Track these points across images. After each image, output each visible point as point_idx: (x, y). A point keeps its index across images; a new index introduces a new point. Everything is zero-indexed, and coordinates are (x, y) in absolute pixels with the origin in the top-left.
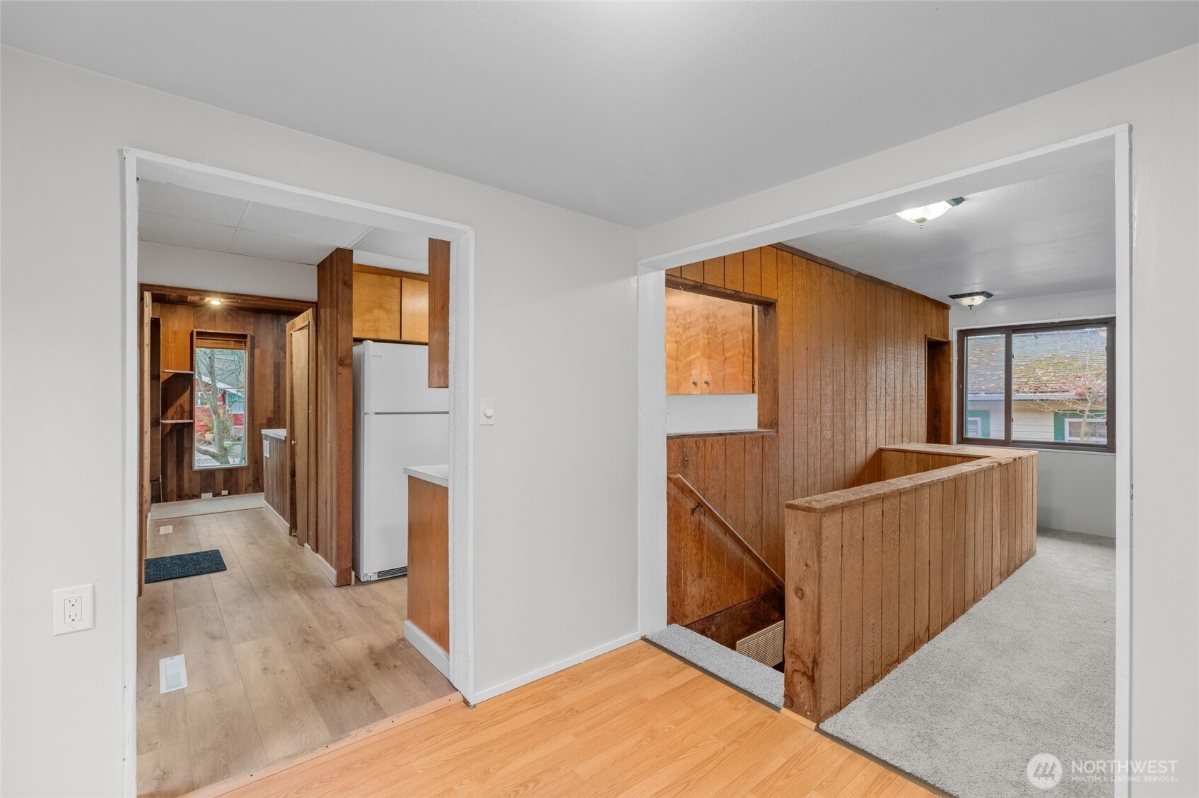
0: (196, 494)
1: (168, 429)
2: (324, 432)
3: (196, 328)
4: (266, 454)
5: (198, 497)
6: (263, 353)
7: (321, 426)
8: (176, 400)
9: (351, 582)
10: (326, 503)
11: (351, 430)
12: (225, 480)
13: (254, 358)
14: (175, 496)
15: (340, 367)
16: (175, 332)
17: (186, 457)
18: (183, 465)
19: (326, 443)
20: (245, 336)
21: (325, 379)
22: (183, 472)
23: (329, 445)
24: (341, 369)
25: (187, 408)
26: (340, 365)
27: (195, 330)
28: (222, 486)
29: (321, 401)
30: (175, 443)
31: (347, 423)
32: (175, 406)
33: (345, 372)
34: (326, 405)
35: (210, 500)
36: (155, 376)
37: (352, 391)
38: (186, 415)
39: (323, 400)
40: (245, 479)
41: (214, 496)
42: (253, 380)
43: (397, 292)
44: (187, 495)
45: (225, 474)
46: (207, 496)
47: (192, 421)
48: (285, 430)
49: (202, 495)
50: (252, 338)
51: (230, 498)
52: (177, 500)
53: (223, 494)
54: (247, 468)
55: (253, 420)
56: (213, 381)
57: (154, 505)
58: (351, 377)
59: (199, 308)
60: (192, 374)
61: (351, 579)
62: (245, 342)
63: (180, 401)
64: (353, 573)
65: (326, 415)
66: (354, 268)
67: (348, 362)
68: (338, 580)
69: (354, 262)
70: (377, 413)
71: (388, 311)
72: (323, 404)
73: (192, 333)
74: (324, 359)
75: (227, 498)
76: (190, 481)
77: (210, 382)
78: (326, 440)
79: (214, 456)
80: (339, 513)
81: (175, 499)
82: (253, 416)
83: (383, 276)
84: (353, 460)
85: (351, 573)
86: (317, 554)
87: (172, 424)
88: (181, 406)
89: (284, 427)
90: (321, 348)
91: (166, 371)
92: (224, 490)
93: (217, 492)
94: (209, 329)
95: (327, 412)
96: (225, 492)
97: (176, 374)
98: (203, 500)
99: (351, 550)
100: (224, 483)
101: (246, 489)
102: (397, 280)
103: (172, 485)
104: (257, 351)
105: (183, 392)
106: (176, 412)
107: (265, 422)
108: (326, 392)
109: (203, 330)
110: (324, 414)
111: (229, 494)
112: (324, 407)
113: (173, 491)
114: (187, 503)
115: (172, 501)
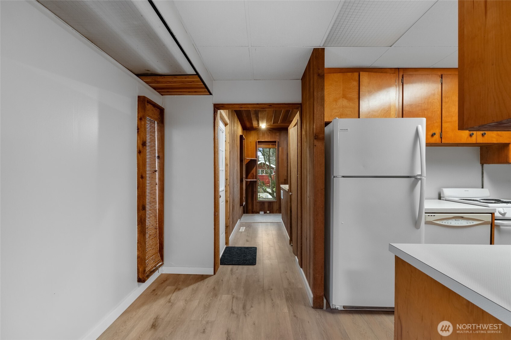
0: (258, 211)
1: (248, 183)
2: (305, 189)
3: (257, 139)
4: (282, 197)
5: (259, 213)
6: (282, 149)
7: (304, 185)
8: (251, 171)
9: (323, 307)
10: (306, 239)
11: (324, 190)
12: (269, 207)
13: (279, 151)
14: (251, 211)
15: (315, 141)
16: (251, 142)
17: (255, 195)
18: (253, 199)
19: (307, 197)
20: (275, 142)
21: (306, 152)
22: (253, 201)
23: (308, 199)
24: (316, 142)
25: (255, 174)
26: (315, 139)
27: (257, 140)
28: (267, 209)
29: (304, 168)
30: (251, 189)
31: (321, 186)
32: (251, 174)
33: (319, 144)
34: (307, 171)
35: (263, 215)
36: (241, 161)
37: (324, 159)
38: (255, 177)
39: (305, 167)
40: (276, 207)
41: (264, 213)
42: (279, 162)
43: (356, 84)
44: (255, 211)
45: (268, 204)
46: (262, 213)
47: (256, 180)
48: (288, 185)
49: (260, 212)
50: (278, 142)
51: (270, 215)
52: (252, 213)
53: (267, 213)
54: (276, 202)
55: (279, 180)
56: (270, 164)
57: (244, 214)
58: (323, 148)
59: (259, 131)
60: (256, 160)
61: (323, 305)
62: (276, 144)
63: (252, 172)
64: (325, 301)
65: (307, 177)
66: (325, 71)
67: (321, 136)
68: (314, 304)
69: (325, 67)
70: (343, 177)
71: (349, 99)
72: (305, 170)
73: (256, 142)
74: (305, 139)
75: (269, 215)
76: (256, 206)
77: (269, 164)
78: (307, 195)
79: (270, 194)
80: (315, 253)
81: (251, 213)
82: (279, 178)
83: (345, 73)
84: (325, 213)
85: (323, 300)
86: (301, 269)
87: (250, 181)
88: (253, 174)
89: (288, 184)
90: (304, 133)
91: (247, 158)
92: (268, 211)
93: (265, 212)
94: (262, 140)
95: (307, 175)
96: (268, 212)
97: (251, 160)
98: (260, 215)
99: (323, 282)
100: (268, 208)
101: (276, 211)
102: (356, 74)
103: (250, 207)
104: (280, 148)
105: (254, 167)
106: (251, 176)
107: (283, 181)
108: (306, 161)
109: (260, 140)
110: (305, 177)
111: (270, 213)
112: (305, 172)
113: (250, 209)
114: (254, 215)
115: (250, 213)
